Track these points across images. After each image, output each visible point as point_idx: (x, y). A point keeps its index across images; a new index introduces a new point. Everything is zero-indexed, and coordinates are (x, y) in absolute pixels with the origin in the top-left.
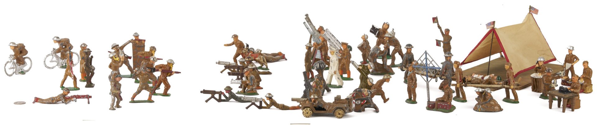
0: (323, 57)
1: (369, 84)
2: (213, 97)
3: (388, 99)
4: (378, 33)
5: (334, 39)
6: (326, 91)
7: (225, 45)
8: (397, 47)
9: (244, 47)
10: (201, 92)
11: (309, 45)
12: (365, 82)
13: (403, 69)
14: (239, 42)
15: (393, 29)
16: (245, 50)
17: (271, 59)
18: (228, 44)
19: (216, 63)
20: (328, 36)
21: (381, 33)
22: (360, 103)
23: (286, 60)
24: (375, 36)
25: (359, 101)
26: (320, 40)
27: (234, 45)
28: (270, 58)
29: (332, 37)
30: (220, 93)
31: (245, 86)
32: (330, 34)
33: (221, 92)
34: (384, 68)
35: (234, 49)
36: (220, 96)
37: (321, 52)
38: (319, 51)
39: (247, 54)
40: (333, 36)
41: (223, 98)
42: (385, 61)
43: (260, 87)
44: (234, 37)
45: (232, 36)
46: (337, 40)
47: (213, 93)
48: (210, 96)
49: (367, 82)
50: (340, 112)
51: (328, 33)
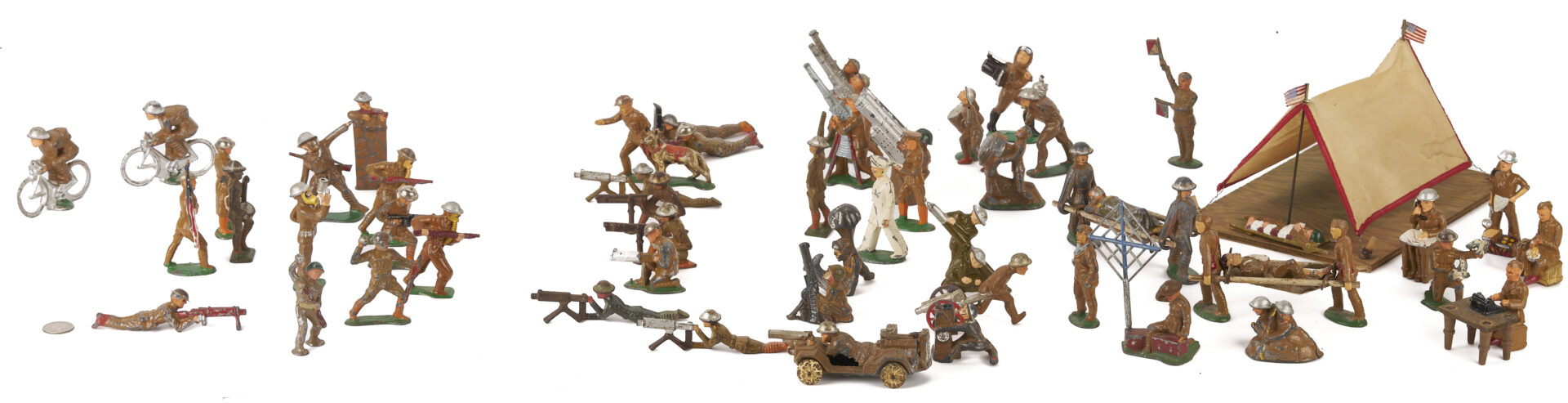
0: (857, 152)
1: (975, 265)
2: (564, 309)
3: (1024, 314)
4: (1003, 75)
5: (885, 115)
6: (861, 279)
7: (598, 123)
8: (1052, 126)
9: (647, 129)
10: (534, 296)
11: (816, 143)
12: (963, 258)
13: (1066, 209)
14: (635, 115)
15: (1042, 77)
16: (651, 138)
17: (720, 149)
18: (605, 120)
19: (575, 177)
20: (868, 107)
21: (1012, 75)
22: (947, 338)
23: (761, 146)
24: (994, 82)
25: (945, 334)
26: (848, 112)
27: (622, 122)
28: (718, 146)
29: (880, 109)
30: (583, 299)
31: (650, 267)
32: (874, 102)
33: (584, 295)
34: (1017, 192)
35: (622, 132)
36: (583, 307)
37: (851, 140)
38: (846, 137)
39: (657, 146)
40: (882, 106)
41: (590, 310)
42: (1019, 172)
43: (688, 261)
44: (620, 102)
45: (617, 101)
46: (894, 118)
47: (564, 298)
48: (555, 305)
49: (969, 258)
50: (895, 373)
51: (868, 100)
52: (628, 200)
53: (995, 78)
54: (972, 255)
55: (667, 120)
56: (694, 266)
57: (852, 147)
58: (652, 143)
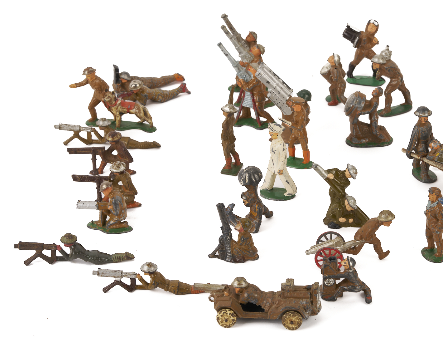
1: (349, 208)
2: (39, 254)
3: (388, 252)
4: (358, 40)
5: (277, 82)
7: (72, 86)
8: (395, 81)
9: (107, 90)
10: (16, 246)
11: (227, 109)
12: (339, 203)
13: (412, 155)
14: (97, 81)
15: (388, 46)
16: (109, 97)
17: (160, 97)
18: (76, 84)
19: (55, 128)
20: (265, 76)
21: (364, 41)
22: (332, 283)
23: (189, 93)
24: (352, 44)
27: (88, 85)
28: (159, 95)
29: (273, 77)
30: (53, 248)
31: (105, 213)
32: (269, 73)
33: (54, 245)
34: (373, 134)
35: (89, 92)
36: (53, 253)
37: (253, 95)
38: (249, 93)
39: (114, 102)
40: (275, 75)
42: (375, 120)
43: (135, 202)
44: (86, 72)
45: (84, 71)
46: (284, 83)
47: (39, 247)
48: (33, 252)
49: (344, 204)
50: (294, 319)
51: (264, 71)
52: (91, 151)
53: (353, 42)
54: (346, 202)
55: (123, 76)
56: (140, 205)
57: (253, 100)
58: (111, 101)
